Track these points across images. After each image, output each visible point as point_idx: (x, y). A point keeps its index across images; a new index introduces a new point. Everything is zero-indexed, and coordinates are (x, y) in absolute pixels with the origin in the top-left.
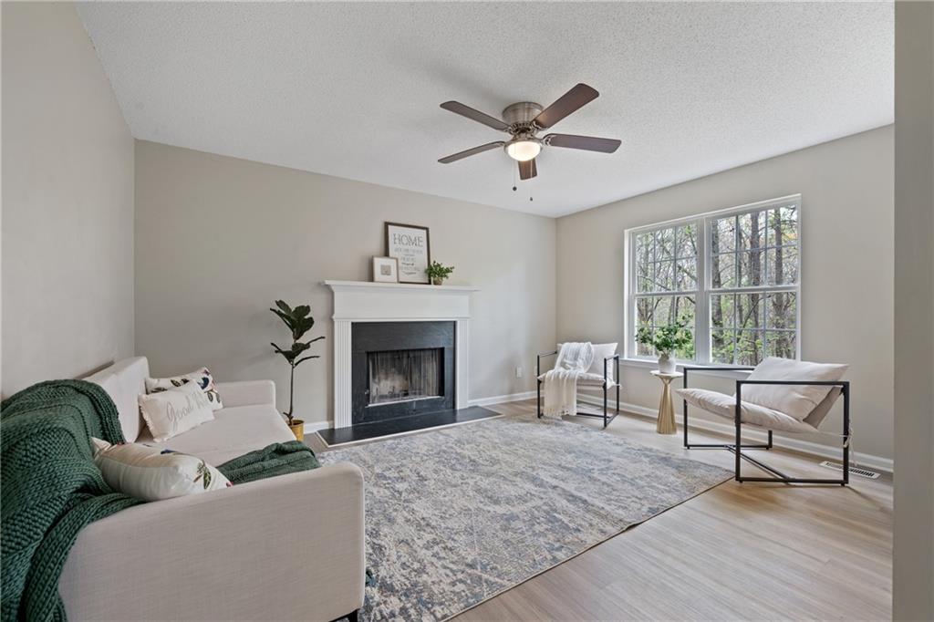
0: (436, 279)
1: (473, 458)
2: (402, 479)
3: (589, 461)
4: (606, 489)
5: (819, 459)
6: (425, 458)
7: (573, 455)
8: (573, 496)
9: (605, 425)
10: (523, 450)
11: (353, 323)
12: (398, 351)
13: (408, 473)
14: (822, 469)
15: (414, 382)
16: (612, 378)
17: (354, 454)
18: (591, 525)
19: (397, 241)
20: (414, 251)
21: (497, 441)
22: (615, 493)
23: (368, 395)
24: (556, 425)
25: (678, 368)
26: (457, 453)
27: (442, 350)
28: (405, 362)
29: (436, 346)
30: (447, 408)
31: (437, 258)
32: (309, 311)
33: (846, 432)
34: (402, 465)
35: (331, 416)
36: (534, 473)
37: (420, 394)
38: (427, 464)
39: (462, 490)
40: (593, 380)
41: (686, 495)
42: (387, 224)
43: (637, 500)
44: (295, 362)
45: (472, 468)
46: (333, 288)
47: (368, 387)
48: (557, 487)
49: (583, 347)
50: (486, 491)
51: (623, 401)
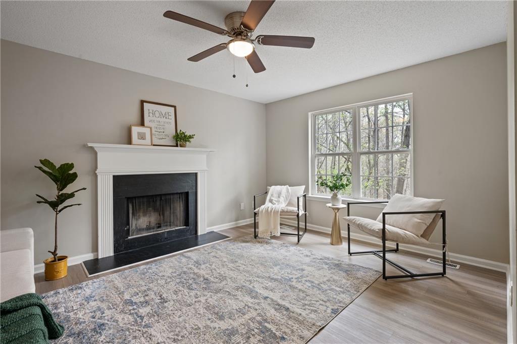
0: (181, 143)
1: (206, 276)
2: (147, 303)
3: (289, 271)
4: (302, 295)
5: (425, 257)
6: (169, 280)
7: (278, 267)
8: (279, 305)
9: (299, 241)
10: (244, 266)
11: (114, 176)
12: (152, 196)
13: (153, 296)
14: (428, 264)
15: (166, 217)
16: (302, 209)
17: (110, 282)
18: (293, 332)
19: (151, 115)
20: (164, 122)
21: (225, 260)
22: (308, 298)
23: (128, 230)
24: (267, 243)
25: (343, 202)
26: (194, 274)
27: (187, 194)
28: (158, 203)
29: (182, 191)
30: (191, 235)
31: (182, 128)
32: (73, 167)
33: (444, 242)
34: (148, 289)
35: (95, 249)
36: (251, 287)
37: (170, 226)
38: (169, 287)
39: (194, 308)
40: (291, 212)
41: (354, 294)
42: (142, 102)
43: (323, 303)
44: (58, 210)
45: (204, 286)
46: (95, 149)
47: (128, 224)
48: (267, 297)
49: (284, 188)
50: (214, 307)
51: (309, 223)
